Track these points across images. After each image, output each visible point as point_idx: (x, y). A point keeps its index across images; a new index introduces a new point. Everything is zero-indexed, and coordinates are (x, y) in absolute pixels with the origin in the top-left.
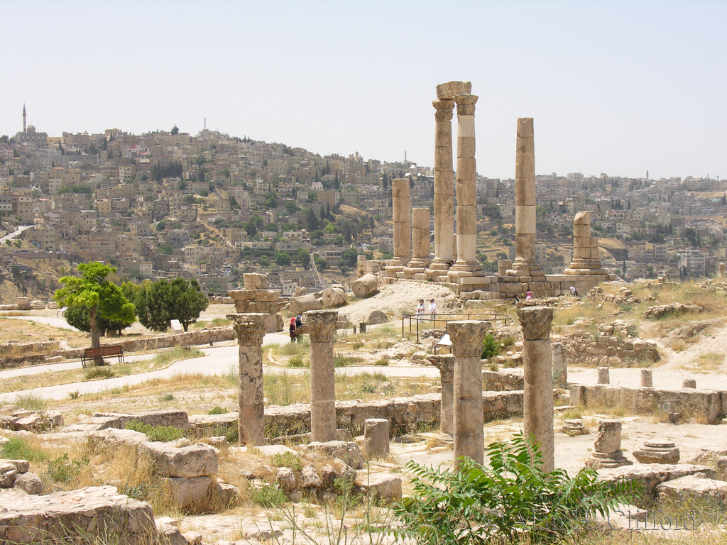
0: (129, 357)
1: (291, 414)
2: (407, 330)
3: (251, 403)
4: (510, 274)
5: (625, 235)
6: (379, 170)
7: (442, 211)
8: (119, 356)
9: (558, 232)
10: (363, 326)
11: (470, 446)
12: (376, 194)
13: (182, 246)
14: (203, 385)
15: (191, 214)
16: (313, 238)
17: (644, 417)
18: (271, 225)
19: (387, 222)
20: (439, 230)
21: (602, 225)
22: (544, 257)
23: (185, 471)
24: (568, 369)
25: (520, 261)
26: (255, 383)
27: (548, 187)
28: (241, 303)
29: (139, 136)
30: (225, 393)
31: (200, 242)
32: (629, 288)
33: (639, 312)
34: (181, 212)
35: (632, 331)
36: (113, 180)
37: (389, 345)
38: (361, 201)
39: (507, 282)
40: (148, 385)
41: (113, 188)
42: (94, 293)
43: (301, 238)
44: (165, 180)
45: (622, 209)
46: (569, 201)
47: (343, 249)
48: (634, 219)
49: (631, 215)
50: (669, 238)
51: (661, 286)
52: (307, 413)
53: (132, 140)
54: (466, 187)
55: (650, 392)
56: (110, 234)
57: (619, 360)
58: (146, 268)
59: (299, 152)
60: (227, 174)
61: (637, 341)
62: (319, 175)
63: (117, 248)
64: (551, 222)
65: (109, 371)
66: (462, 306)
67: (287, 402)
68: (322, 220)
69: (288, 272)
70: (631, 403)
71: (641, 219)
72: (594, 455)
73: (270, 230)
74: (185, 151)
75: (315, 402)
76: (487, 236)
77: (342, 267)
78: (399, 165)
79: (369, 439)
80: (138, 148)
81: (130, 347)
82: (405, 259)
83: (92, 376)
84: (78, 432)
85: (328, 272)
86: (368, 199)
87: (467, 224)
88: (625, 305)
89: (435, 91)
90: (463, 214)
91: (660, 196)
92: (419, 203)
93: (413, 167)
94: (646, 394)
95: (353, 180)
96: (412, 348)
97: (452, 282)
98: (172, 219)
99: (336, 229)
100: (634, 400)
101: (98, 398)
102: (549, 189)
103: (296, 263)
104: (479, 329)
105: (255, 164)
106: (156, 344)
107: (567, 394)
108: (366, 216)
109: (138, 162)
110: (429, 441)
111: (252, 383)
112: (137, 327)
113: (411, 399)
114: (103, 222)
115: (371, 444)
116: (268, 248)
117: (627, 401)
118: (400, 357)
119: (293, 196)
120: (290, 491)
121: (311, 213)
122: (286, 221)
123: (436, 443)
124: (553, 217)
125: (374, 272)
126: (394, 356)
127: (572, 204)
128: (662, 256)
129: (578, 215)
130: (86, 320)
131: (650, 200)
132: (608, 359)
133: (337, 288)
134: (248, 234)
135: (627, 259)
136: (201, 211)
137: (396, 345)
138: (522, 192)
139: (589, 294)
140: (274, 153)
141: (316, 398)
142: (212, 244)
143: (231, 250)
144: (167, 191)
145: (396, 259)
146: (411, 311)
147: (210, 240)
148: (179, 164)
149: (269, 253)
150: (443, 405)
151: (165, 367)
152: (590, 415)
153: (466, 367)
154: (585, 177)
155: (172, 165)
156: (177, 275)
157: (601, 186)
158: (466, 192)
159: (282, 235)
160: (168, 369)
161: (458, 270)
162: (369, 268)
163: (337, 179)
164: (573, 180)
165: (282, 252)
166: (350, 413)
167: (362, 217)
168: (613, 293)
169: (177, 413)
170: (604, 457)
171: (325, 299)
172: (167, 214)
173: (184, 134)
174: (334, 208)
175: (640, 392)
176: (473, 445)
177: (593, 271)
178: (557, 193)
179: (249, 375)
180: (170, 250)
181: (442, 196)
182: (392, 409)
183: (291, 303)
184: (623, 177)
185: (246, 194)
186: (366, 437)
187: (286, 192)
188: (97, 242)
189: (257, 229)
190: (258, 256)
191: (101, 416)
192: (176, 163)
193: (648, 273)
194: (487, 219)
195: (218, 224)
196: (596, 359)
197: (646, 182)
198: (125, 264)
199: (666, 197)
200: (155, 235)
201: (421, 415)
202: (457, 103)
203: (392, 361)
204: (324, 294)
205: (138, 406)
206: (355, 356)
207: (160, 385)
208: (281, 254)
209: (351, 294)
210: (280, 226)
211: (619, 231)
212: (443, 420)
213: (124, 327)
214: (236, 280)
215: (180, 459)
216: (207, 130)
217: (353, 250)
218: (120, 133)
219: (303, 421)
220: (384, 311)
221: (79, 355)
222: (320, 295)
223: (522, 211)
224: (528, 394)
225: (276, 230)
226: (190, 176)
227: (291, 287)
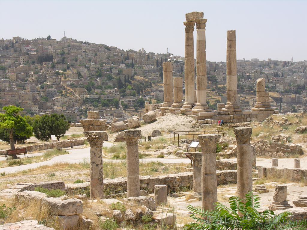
0: (30, 155)
1: (116, 183)
2: (173, 140)
3: (97, 177)
4: (224, 111)
5: (281, 90)
6: (154, 58)
7: (189, 78)
8: (25, 154)
9: (246, 89)
10: (149, 138)
11: (210, 199)
12: (153, 70)
13: (53, 97)
14: (70, 169)
15: (58, 81)
16: (120, 93)
17: (297, 184)
18: (99, 86)
19: (158, 84)
20: (187, 88)
21: (269, 85)
22: (239, 102)
23: (66, 213)
24: (257, 159)
25: (229, 104)
26: (99, 167)
27: (241, 66)
28: (86, 126)
29: (30, 41)
30: (81, 172)
31: (62, 95)
32: (286, 117)
33: (292, 130)
34: (53, 80)
35: (289, 139)
36: (17, 63)
37: (164, 147)
38: (145, 73)
39: (222, 115)
40: (41, 169)
41: (17, 68)
42: (11, 122)
43: (114, 93)
44: (44, 63)
45: (279, 77)
46: (252, 73)
47: (136, 98)
48: (285, 82)
49: (284, 80)
50: (303, 92)
51: (303, 116)
52: (124, 182)
53: (26, 43)
54: (201, 66)
55: (300, 170)
56: (16, 91)
57: (283, 154)
58: (35, 108)
59: (113, 48)
60: (76, 60)
61: (291, 144)
62: (123, 60)
63: (19, 98)
64: (242, 84)
65: (20, 161)
66: (199, 127)
67: (114, 177)
68: (125, 83)
69: (108, 110)
70: (290, 176)
71: (289, 82)
72: (273, 203)
73: (98, 89)
74: (54, 48)
75: (129, 177)
76: (210, 91)
77: (136, 108)
78: (164, 55)
79: (157, 195)
80: (30, 47)
81: (30, 149)
82: (170, 103)
83: (11, 164)
84: (9, 193)
85: (128, 110)
86: (149, 72)
87: (202, 85)
88: (285, 126)
89: (185, 17)
90: (200, 80)
91: (299, 70)
92: (175, 74)
93: (171, 56)
94: (297, 172)
95: (141, 63)
96: (176, 149)
97: (194, 115)
98: (48, 83)
99: (132, 88)
100: (291, 175)
101: (15, 175)
102: (241, 67)
103: (112, 105)
104: (215, 139)
105: (90, 55)
106: (44, 148)
107: (257, 172)
108: (148, 81)
109: (30, 54)
110: (187, 196)
111: (97, 167)
112: (33, 139)
113: (177, 175)
114: (12, 85)
115: (158, 198)
116: (97, 98)
117: (288, 175)
118: (170, 153)
119: (110, 71)
120: (120, 222)
121: (120, 80)
122: (107, 84)
123: (191, 197)
124: (243, 81)
125: (153, 110)
126: (166, 153)
127: (253, 74)
128: (300, 101)
129: (258, 80)
130: (6, 135)
131: (294, 72)
132: (277, 154)
133: (135, 118)
134: (87, 91)
135: (282, 102)
136: (63, 79)
137: (168, 147)
138: (230, 69)
139: (266, 121)
140: (100, 49)
141: (130, 174)
142: (69, 96)
143: (78, 99)
144: (45, 69)
145: (165, 103)
146: (173, 130)
147: (68, 94)
148: (51, 55)
149: (98, 100)
150: (194, 178)
151: (49, 159)
152: (269, 183)
153: (208, 158)
154: (260, 60)
155: (47, 55)
156: (51, 112)
157: (268, 65)
158: (201, 68)
159: (105, 91)
160: (51, 160)
161: (197, 108)
162: (151, 108)
163: (132, 62)
164: (254, 62)
165: (105, 100)
166: (146, 182)
167: (146, 82)
168: (278, 120)
169: (59, 183)
170: (278, 204)
171: (129, 124)
172: (45, 81)
173: (54, 39)
174: (131, 77)
175: (295, 170)
176: (211, 198)
177: (267, 109)
178: (246, 69)
179: (96, 163)
180: (47, 99)
181: (189, 71)
182: (168, 180)
183: (112, 126)
184: (279, 60)
185: (86, 70)
186: (156, 194)
187: (106, 69)
188: (9, 95)
189: (92, 88)
190: (92, 102)
191: (20, 184)
192: (50, 54)
193: (292, 109)
194: (210, 82)
195: (71, 85)
196: (270, 154)
197: (291, 63)
198: (24, 107)
199: (302, 71)
200: (39, 92)
201: (182, 183)
202: (196, 23)
203: (165, 155)
204: (129, 121)
205: (37, 180)
206: (147, 153)
207: (47, 169)
208: (104, 101)
209: (142, 121)
210: (103, 87)
211: (277, 88)
212: (194, 185)
213: (26, 139)
214: (81, 114)
215: (64, 206)
216: (66, 38)
217: (141, 99)
218: (21, 39)
219: (123, 186)
220: (159, 130)
221: (4, 154)
222: (127, 122)
223: (230, 78)
224: (239, 172)
225: (101, 89)
226: (57, 61)
227: (109, 118)
